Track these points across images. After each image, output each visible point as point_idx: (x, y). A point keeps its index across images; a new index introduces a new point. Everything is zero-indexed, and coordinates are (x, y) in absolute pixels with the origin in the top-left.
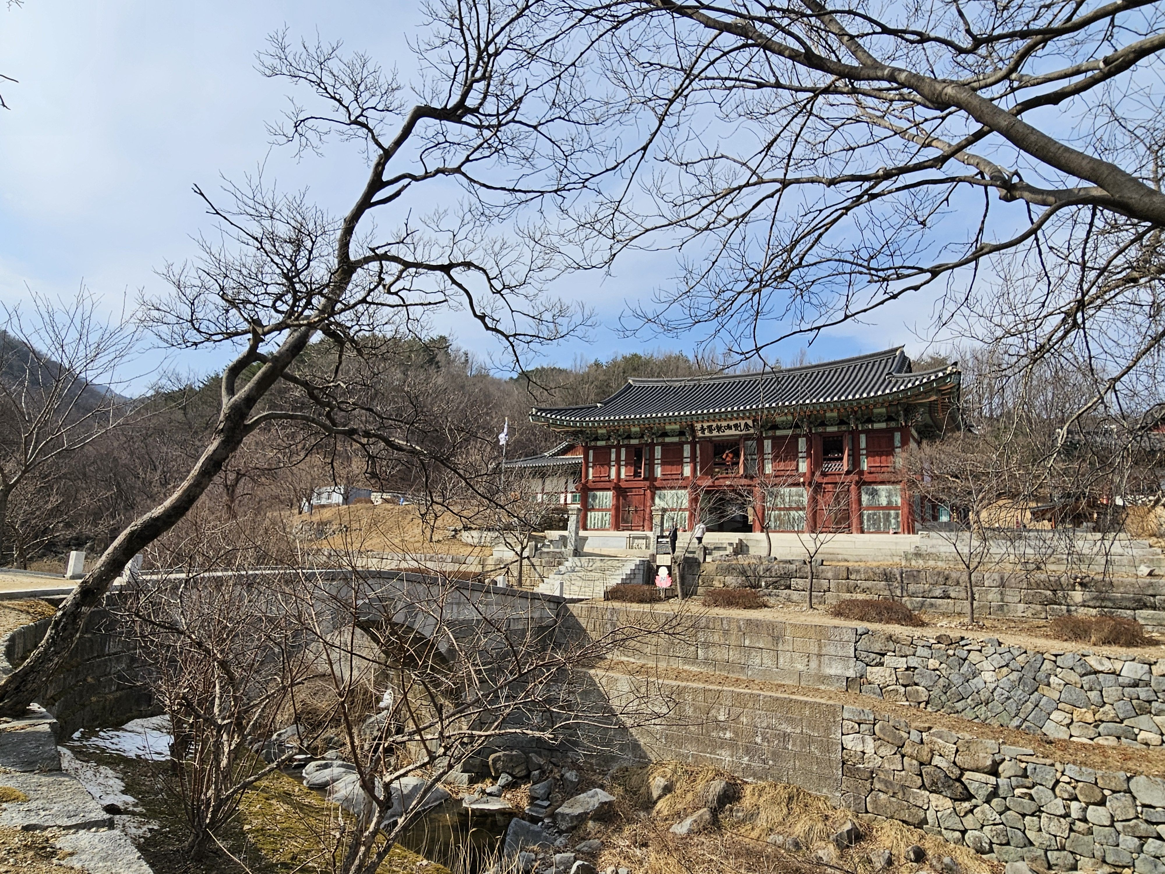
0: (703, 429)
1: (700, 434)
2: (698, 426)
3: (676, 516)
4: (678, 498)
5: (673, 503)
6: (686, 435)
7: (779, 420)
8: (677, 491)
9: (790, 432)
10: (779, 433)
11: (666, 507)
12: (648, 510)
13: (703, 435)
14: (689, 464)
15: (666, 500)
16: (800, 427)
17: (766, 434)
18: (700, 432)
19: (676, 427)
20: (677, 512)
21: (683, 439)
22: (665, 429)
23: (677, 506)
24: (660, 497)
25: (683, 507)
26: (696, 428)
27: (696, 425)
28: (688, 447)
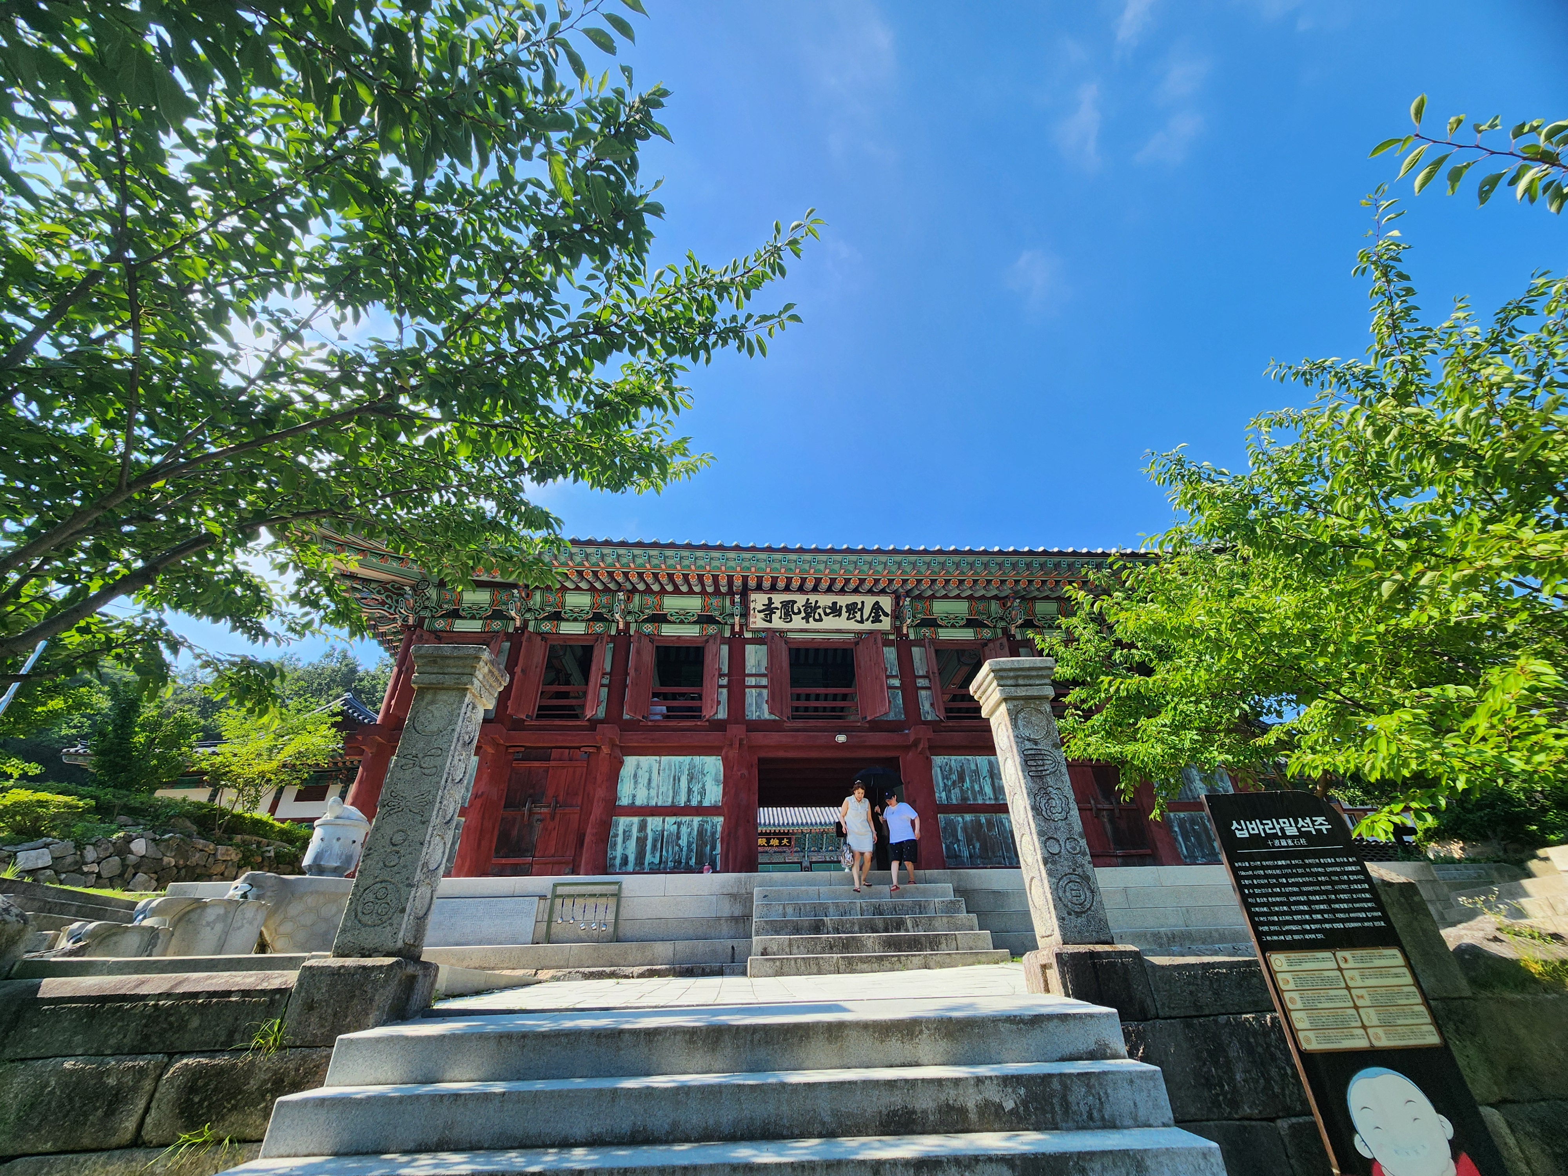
0: (769, 610)
3: (684, 830)
4: (691, 778)
5: (676, 793)
6: (719, 623)
7: (939, 608)
8: (689, 758)
9: (968, 634)
10: (945, 634)
11: (653, 803)
12: (597, 812)
13: (767, 625)
14: (725, 691)
15: (654, 784)
16: (987, 626)
17: (916, 633)
18: (762, 615)
19: (694, 604)
20: (688, 818)
21: (712, 629)
22: (661, 606)
23: (689, 800)
24: (635, 776)
25: (706, 803)
26: (752, 605)
27: (753, 596)
28: (725, 649)
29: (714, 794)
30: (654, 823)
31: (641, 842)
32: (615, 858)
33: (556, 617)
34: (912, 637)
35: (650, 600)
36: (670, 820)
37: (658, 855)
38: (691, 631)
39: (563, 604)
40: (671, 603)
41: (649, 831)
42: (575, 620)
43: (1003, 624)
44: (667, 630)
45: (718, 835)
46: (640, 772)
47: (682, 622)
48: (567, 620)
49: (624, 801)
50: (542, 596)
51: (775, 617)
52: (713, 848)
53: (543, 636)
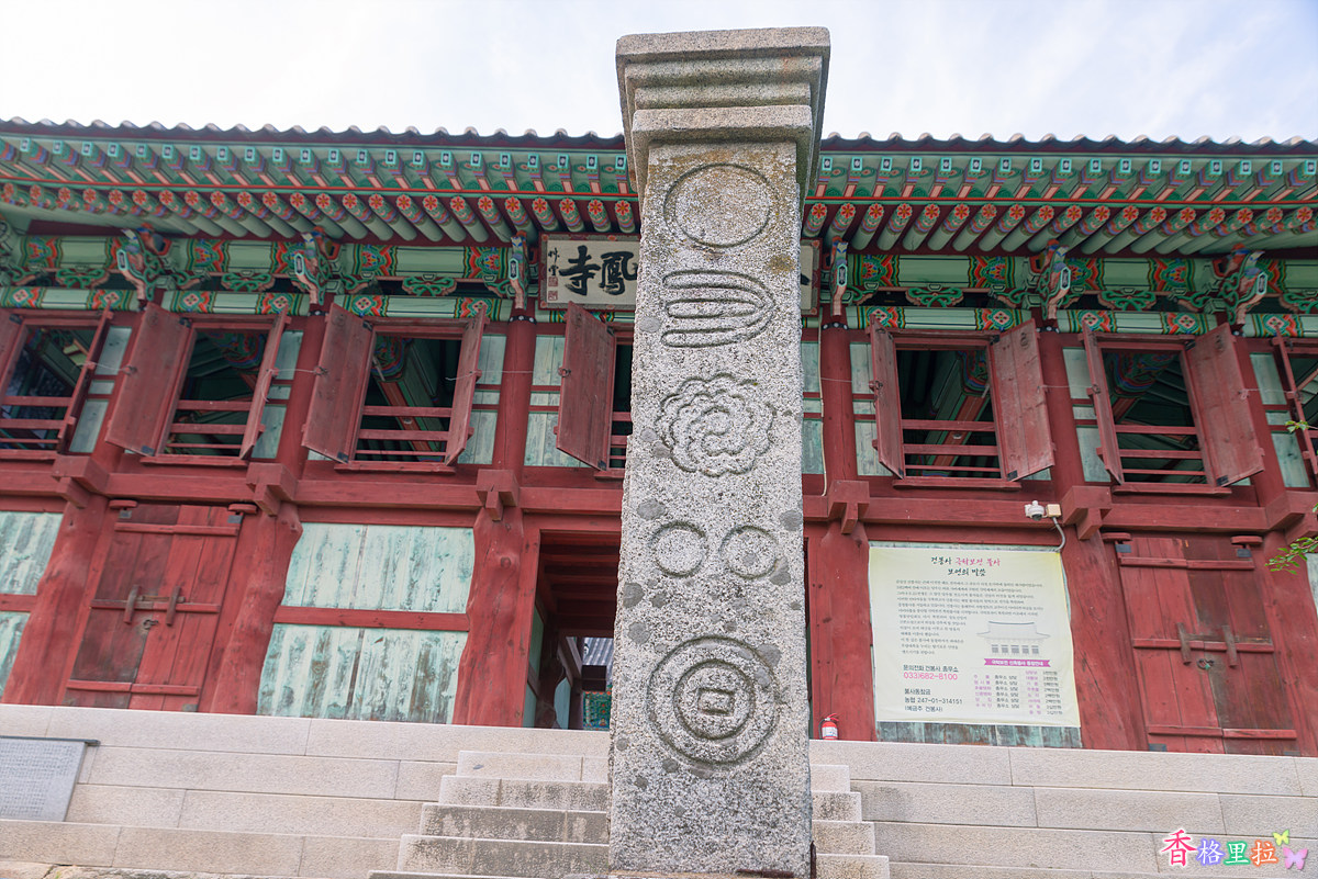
0: (580, 271)
1: (560, 292)
2: (562, 251)
3: (396, 653)
4: (419, 565)
5: (387, 589)
6: (492, 295)
7: (911, 271)
8: (415, 531)
9: (963, 320)
10: (916, 319)
11: (344, 604)
12: (246, 614)
13: (577, 299)
14: (492, 417)
15: (350, 571)
16: (1003, 306)
17: (860, 316)
18: (567, 280)
19: (451, 262)
20: (403, 634)
21: (477, 306)
22: (391, 264)
23: (410, 601)
24: (319, 556)
25: (439, 609)
26: (550, 261)
27: (551, 245)
28: (499, 342)
29: (454, 596)
30: (344, 637)
31: (319, 667)
32: (270, 693)
33: (213, 285)
34: (852, 322)
35: (374, 255)
36: (371, 635)
37: (345, 692)
38: (441, 309)
39: (224, 262)
40: (410, 261)
41: (333, 649)
42: (244, 290)
43: (1035, 300)
44: (398, 307)
45: (455, 665)
46: (327, 551)
47: (427, 294)
48: (230, 291)
49: (295, 598)
50: (190, 249)
51: (593, 284)
52: (444, 686)
53: (185, 317)
